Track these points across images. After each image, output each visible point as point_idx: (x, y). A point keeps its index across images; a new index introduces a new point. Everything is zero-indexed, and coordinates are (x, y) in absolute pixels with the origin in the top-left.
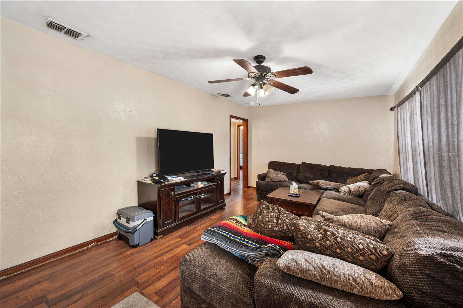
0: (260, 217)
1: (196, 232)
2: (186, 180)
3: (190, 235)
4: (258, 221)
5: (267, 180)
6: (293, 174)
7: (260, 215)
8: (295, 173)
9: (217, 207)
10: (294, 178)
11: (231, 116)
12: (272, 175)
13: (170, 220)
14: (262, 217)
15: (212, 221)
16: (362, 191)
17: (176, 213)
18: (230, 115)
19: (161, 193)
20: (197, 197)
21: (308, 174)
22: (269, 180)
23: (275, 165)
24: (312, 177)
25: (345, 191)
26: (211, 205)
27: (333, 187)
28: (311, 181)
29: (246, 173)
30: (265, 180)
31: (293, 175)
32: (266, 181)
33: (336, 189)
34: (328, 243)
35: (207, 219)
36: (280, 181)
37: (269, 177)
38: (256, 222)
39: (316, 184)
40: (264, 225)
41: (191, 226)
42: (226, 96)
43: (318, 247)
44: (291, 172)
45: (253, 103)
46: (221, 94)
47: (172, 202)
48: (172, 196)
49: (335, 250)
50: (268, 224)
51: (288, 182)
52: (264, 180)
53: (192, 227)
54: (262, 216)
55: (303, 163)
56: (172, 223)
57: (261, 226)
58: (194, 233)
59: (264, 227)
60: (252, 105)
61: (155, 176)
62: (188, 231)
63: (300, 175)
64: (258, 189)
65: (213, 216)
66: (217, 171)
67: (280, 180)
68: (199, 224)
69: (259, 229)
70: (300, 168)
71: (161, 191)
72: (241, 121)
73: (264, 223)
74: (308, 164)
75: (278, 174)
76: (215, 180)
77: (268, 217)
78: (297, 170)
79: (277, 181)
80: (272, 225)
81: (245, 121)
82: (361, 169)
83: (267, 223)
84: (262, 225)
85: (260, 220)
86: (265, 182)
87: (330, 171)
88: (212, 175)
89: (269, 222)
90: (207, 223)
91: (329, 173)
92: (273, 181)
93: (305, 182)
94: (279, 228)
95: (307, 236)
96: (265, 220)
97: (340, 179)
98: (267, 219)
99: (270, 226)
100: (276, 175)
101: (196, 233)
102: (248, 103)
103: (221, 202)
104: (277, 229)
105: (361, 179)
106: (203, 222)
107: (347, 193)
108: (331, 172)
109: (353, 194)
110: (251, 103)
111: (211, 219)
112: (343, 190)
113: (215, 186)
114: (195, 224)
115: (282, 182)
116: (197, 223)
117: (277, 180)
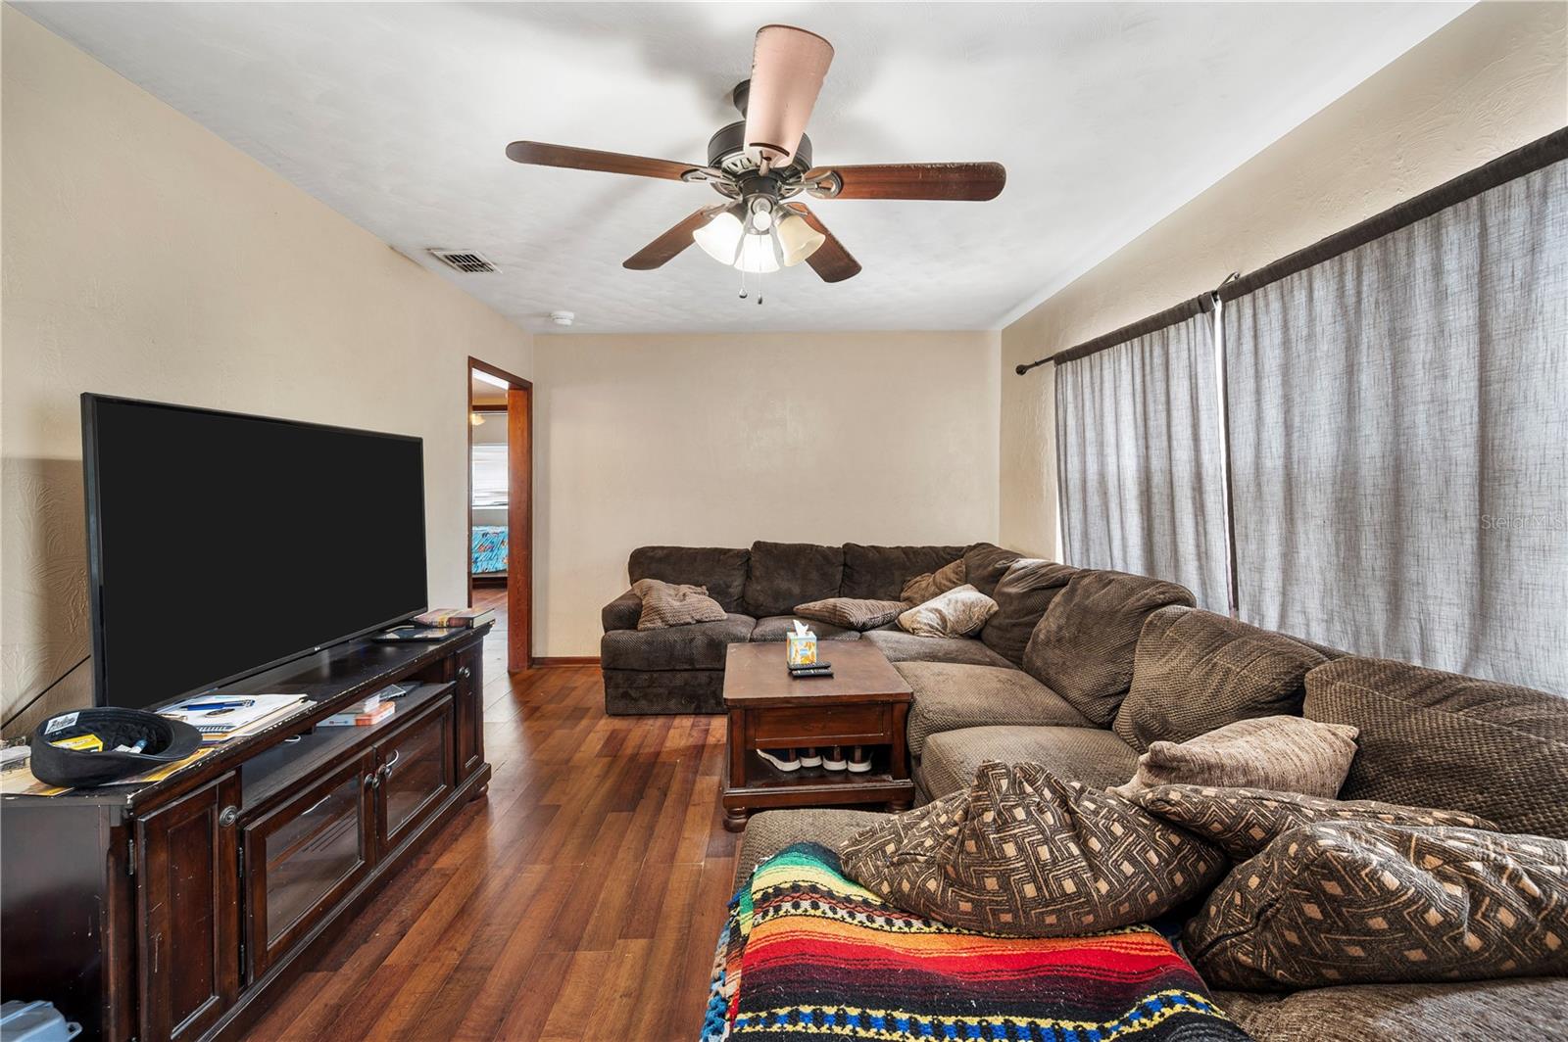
0: (1010, 850)
1: (392, 996)
2: (311, 704)
3: (369, 1028)
4: (1004, 879)
5: (649, 625)
6: (730, 587)
7: (1004, 840)
8: (736, 584)
9: (455, 796)
10: (735, 603)
11: (474, 363)
12: (668, 603)
13: (204, 999)
14: (1021, 849)
15: (455, 887)
16: (978, 618)
17: (249, 930)
18: (469, 357)
19: (142, 842)
20: (370, 784)
21: (783, 584)
22: (659, 624)
23: (660, 560)
24: (796, 590)
25: (932, 627)
26: (432, 797)
27: (879, 616)
28: (804, 606)
29: (524, 607)
30: (640, 626)
31: (731, 590)
32: (648, 629)
33: (888, 622)
34: (1506, 917)
35: (418, 879)
36: (698, 622)
37: (657, 611)
38: (991, 883)
39: (827, 614)
40: (1039, 889)
41: (340, 965)
42: (469, 263)
43: (1477, 952)
44: (721, 582)
45: (571, 315)
46: (448, 253)
47: (222, 872)
48: (222, 834)
49: (1538, 940)
50: (1056, 878)
51: (727, 620)
52: (633, 626)
53: (351, 969)
54: (1016, 843)
55: (758, 545)
56: (225, 1005)
57: (1023, 898)
58: (385, 1005)
59: (1040, 901)
60: (568, 322)
61: (67, 734)
62: (338, 1008)
63: (755, 587)
64: (612, 666)
65: (445, 849)
66: (450, 619)
67: (698, 617)
68: (390, 928)
69: (1007, 918)
70: (751, 562)
71: (141, 832)
72: (504, 385)
73: (1034, 879)
74: (776, 545)
75: (684, 595)
76: (448, 665)
77: (1045, 842)
78: (742, 572)
79: (689, 624)
80: (1074, 875)
81: (521, 388)
82: (930, 548)
83: (1051, 871)
84: (1030, 890)
85: (1013, 870)
86: (641, 634)
87: (849, 564)
88: (432, 648)
89: (1055, 862)
90: (434, 905)
91: (844, 570)
92: (671, 626)
93: (774, 610)
94: (1110, 883)
95: (1426, 916)
96: (1038, 860)
97: (881, 586)
98: (1044, 852)
99: (1069, 886)
100: (681, 601)
101: (401, 998)
102: (550, 316)
103: (472, 766)
104: (1103, 887)
105: (950, 581)
106: (405, 911)
107: (937, 629)
108: (850, 568)
109: (954, 631)
110: (562, 313)
111: (446, 876)
112: (925, 624)
113: (450, 697)
114: (366, 942)
115: (708, 625)
116: (374, 928)
117: (690, 620)
